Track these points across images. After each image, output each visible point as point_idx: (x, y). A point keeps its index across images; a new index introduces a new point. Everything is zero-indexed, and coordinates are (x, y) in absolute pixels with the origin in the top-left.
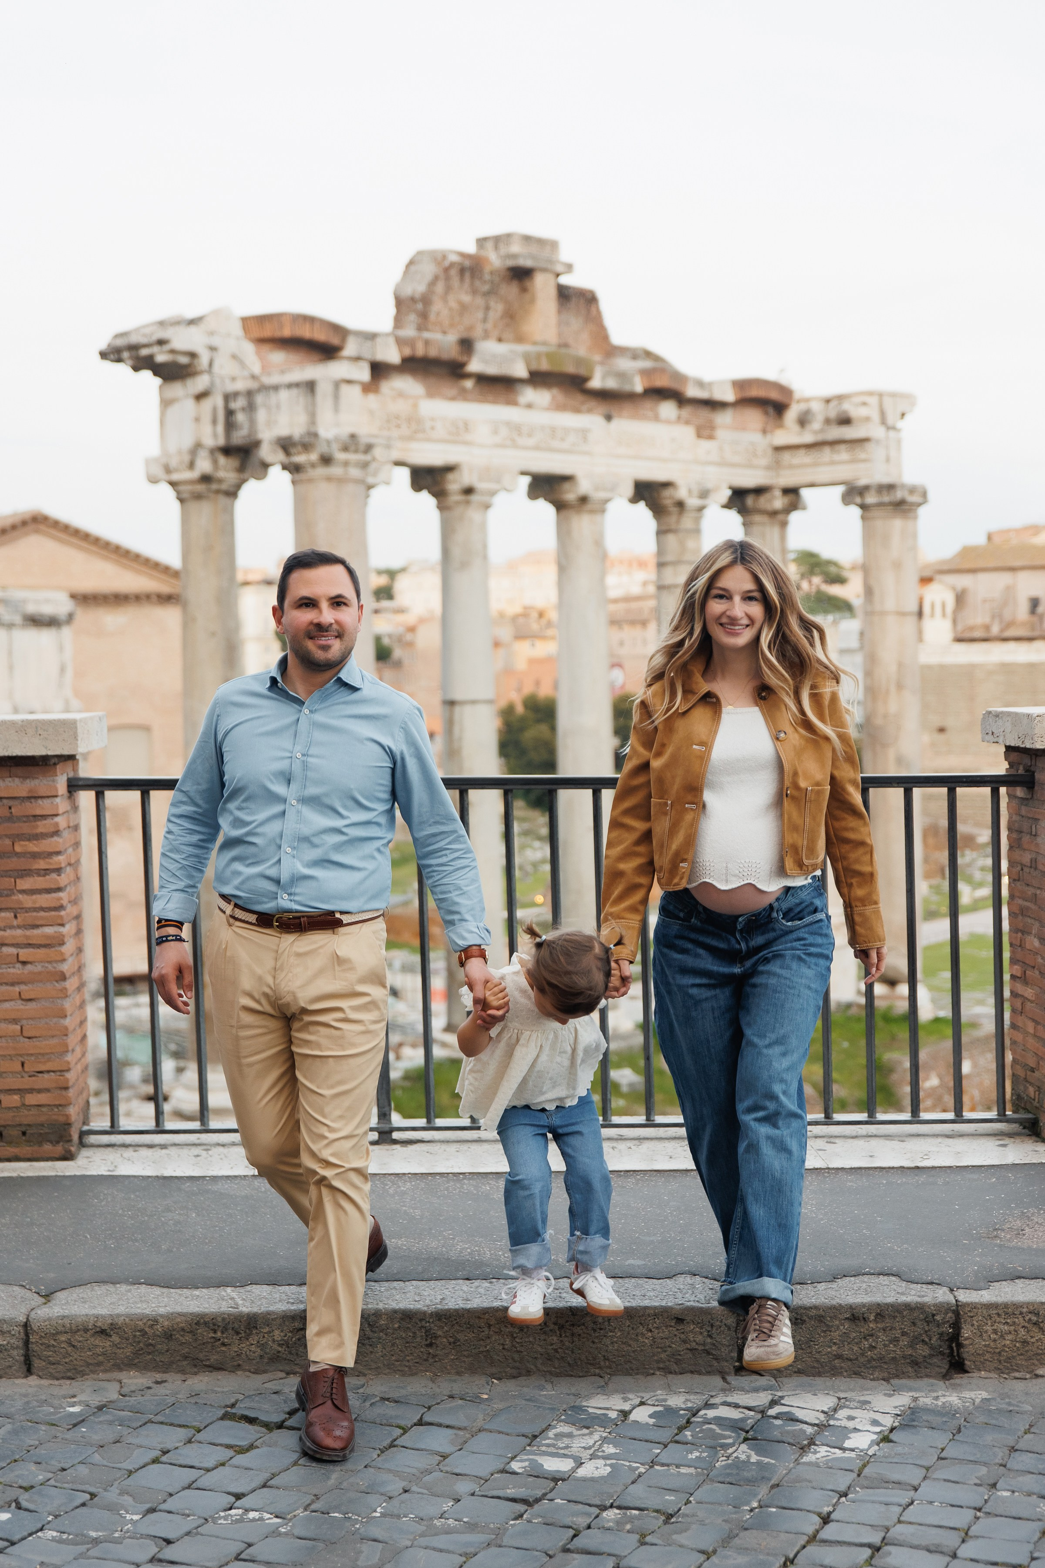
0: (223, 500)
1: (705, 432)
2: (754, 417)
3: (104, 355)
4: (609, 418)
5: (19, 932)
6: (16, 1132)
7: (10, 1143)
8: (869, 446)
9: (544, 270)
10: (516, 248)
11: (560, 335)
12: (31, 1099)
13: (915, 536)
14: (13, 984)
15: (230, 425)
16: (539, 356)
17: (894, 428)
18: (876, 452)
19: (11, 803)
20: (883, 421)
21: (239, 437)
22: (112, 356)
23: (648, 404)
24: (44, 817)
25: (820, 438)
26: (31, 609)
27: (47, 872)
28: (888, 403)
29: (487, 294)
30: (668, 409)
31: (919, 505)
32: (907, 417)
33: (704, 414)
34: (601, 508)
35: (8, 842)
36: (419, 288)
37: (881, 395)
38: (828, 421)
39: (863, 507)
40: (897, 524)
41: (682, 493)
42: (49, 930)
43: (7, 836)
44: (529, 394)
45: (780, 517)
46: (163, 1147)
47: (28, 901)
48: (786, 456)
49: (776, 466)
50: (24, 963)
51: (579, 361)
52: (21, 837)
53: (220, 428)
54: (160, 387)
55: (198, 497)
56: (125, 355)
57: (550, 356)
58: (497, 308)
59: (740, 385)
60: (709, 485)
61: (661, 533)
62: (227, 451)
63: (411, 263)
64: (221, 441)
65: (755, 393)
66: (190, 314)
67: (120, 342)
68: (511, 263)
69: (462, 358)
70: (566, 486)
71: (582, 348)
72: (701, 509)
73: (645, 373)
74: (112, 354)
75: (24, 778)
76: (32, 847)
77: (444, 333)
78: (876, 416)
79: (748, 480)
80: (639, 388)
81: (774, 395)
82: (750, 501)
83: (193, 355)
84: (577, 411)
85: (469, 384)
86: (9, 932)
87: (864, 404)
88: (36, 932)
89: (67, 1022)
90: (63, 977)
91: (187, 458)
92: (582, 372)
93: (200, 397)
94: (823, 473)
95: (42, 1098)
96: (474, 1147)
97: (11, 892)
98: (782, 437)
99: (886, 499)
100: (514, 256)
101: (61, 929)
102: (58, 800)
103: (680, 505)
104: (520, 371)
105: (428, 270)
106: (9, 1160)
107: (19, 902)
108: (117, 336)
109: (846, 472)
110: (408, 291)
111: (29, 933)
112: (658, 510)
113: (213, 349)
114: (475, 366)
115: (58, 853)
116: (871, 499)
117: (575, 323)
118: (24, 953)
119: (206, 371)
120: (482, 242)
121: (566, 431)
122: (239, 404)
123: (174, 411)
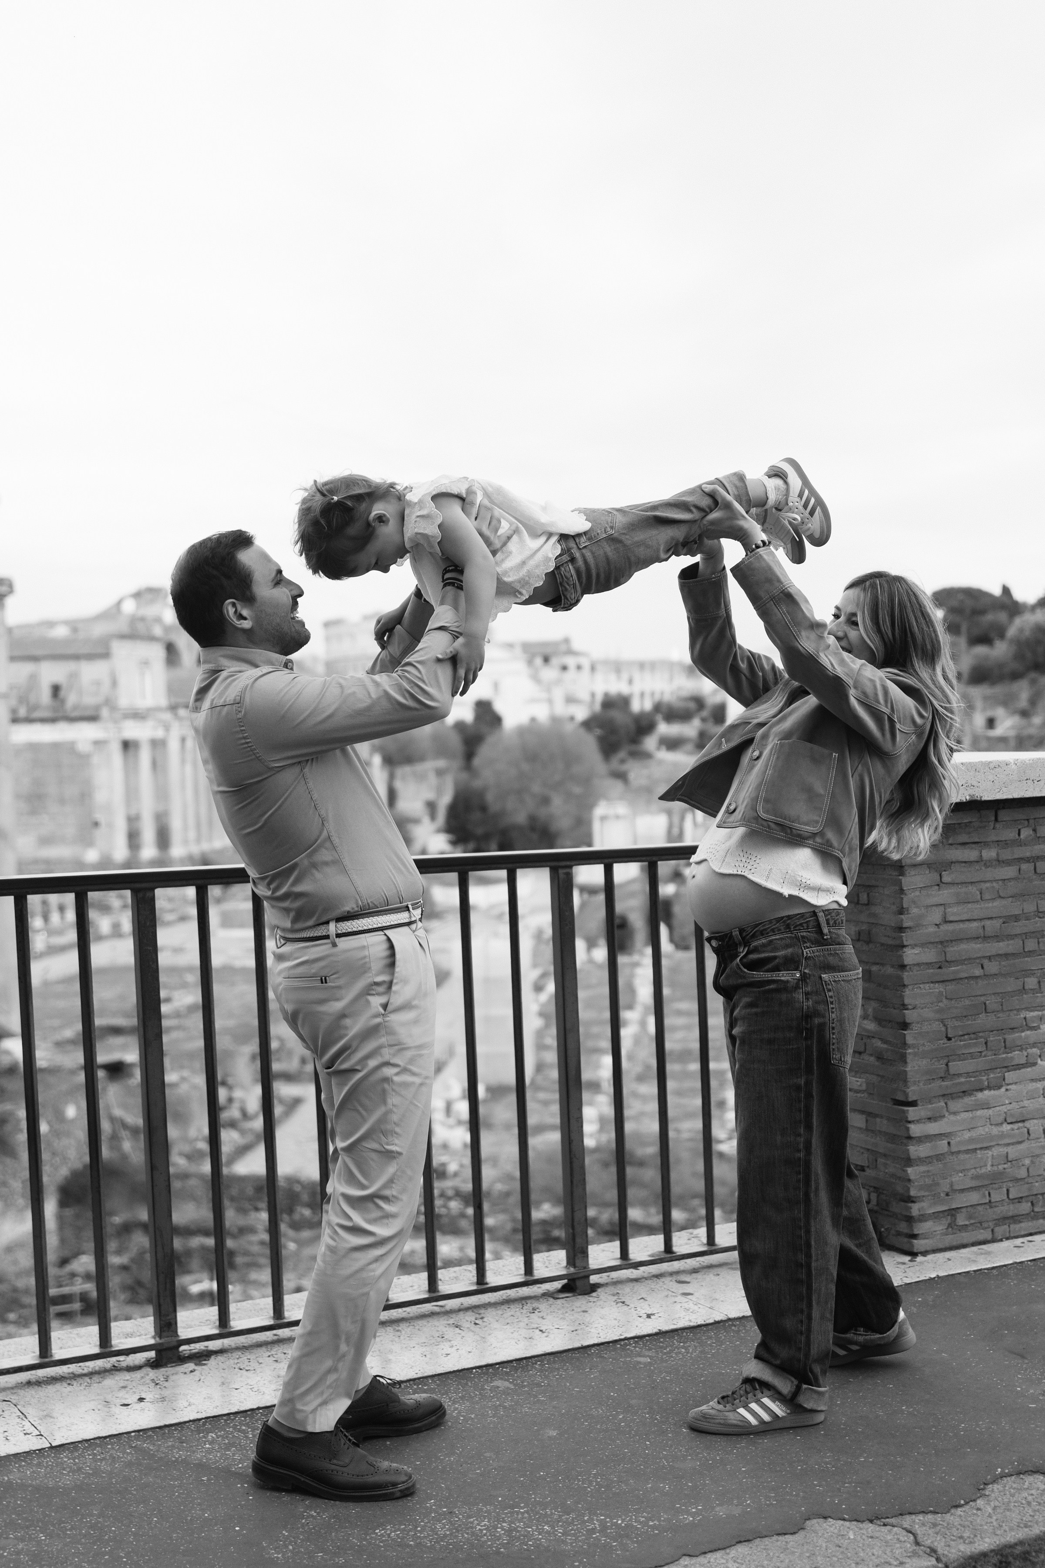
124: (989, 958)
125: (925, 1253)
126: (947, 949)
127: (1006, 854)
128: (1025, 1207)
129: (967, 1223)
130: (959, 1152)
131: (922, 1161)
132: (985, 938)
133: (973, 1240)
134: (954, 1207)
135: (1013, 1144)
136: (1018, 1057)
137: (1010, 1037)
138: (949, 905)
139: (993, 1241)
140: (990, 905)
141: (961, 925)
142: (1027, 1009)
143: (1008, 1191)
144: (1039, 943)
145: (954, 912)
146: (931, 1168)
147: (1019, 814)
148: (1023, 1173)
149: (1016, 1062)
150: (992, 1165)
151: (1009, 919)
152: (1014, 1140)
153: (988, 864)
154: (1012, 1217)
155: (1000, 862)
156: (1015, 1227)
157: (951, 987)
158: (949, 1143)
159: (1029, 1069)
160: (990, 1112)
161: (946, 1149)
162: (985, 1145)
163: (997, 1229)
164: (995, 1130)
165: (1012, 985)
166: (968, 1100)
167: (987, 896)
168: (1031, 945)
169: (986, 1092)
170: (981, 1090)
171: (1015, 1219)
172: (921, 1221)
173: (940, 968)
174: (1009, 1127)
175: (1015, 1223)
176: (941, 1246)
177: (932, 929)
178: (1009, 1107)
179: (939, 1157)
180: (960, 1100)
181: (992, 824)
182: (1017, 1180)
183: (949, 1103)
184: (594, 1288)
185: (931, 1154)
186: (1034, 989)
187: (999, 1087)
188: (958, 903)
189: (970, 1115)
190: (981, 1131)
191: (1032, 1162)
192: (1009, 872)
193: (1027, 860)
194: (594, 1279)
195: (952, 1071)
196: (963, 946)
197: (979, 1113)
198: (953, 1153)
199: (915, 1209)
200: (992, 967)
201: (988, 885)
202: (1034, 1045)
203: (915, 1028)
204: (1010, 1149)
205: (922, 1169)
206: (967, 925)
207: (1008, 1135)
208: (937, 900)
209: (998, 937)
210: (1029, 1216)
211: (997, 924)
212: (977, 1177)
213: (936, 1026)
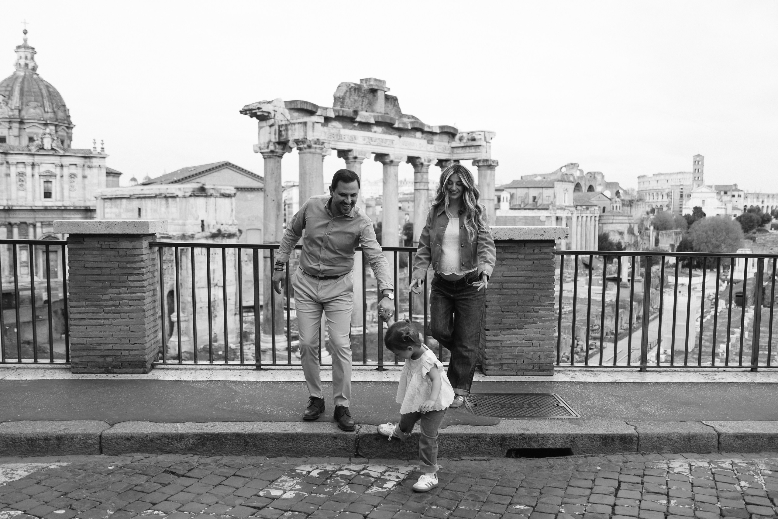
0: (277, 158)
1: (430, 142)
2: (446, 138)
3: (241, 112)
4: (400, 137)
5: (129, 295)
6: (126, 364)
7: (125, 368)
8: (481, 148)
9: (381, 90)
10: (372, 83)
11: (385, 110)
12: (132, 353)
13: (494, 176)
14: (126, 313)
15: (280, 135)
16: (378, 116)
17: (489, 142)
18: (483, 150)
19: (126, 250)
20: (485, 140)
21: (283, 139)
23: (413, 133)
24: (138, 255)
25: (466, 145)
27: (139, 274)
28: (487, 134)
29: (363, 97)
30: (419, 134)
31: (496, 166)
32: (493, 139)
33: (430, 136)
34: (397, 164)
35: (125, 263)
36: (342, 94)
37: (485, 132)
38: (468, 140)
39: (478, 166)
40: (489, 172)
41: (422, 161)
42: (139, 294)
43: (125, 262)
44: (375, 128)
46: (181, 369)
47: (132, 284)
48: (455, 150)
49: (452, 153)
50: (130, 306)
51: (391, 119)
52: (128, 262)
53: (277, 136)
54: (259, 123)
55: (270, 157)
56: (248, 112)
57: (381, 116)
58: (366, 101)
59: (441, 127)
60: (431, 158)
61: (415, 173)
62: (279, 143)
63: (339, 86)
64: (277, 140)
65: (446, 130)
66: (269, 100)
67: (246, 108)
68: (370, 87)
69: (355, 117)
70: (386, 157)
71: (392, 114)
72: (428, 165)
73: (412, 123)
74: (244, 112)
75: (131, 241)
76: (134, 265)
77: (349, 108)
78: (483, 139)
79: (443, 157)
80: (410, 128)
81: (452, 131)
82: (444, 164)
83: (269, 113)
84: (390, 134)
85: (356, 125)
86: (125, 295)
87: (479, 135)
88: (134, 295)
89: (145, 326)
90: (144, 311)
91: (266, 145)
92: (392, 122)
93: (271, 126)
94: (467, 156)
95: (136, 352)
96: (289, 372)
97: (126, 281)
98: (454, 144)
99: (485, 164)
100: (372, 85)
101: (144, 294)
102: (143, 249)
103: (422, 164)
104: (372, 121)
105: (344, 89)
106: (124, 373)
107: (129, 284)
108: (245, 106)
109: (473, 155)
110: (338, 95)
111: (132, 295)
112: (415, 166)
113: (275, 111)
114: (358, 119)
115: (143, 268)
116: (481, 164)
117: (391, 107)
118: (130, 302)
119: (273, 118)
120: (362, 80)
121: (387, 140)
122: (283, 128)
123: (263, 130)
124: (520, 289)
125: (489, 375)
127: (528, 257)
128: (530, 367)
129: (507, 369)
130: (505, 347)
131: (490, 348)
132: (519, 283)
133: (509, 374)
134: (502, 363)
136: (529, 320)
137: (527, 314)
138: (505, 271)
139: (517, 375)
140: (521, 272)
142: (534, 306)
143: (524, 361)
144: (540, 286)
145: (506, 274)
146: (494, 350)
147: (534, 245)
148: (530, 356)
149: (529, 322)
150: (518, 353)
151: (528, 277)
152: (527, 346)
153: (521, 260)
155: (525, 259)
156: (526, 373)
157: (504, 296)
159: (534, 325)
160: (518, 336)
161: (500, 345)
162: (515, 346)
164: (519, 342)
165: (528, 298)
166: (509, 331)
167: (520, 270)
168: (537, 286)
170: (515, 329)
171: (526, 370)
172: (489, 366)
173: (500, 290)
177: (498, 278)
178: (525, 335)
179: (497, 347)
180: (506, 331)
182: (527, 358)
183: (502, 331)
184: (385, 370)
185: (494, 346)
186: (537, 300)
187: (522, 329)
188: (508, 271)
189: (510, 336)
190: (514, 341)
191: (534, 354)
192: (530, 263)
193: (537, 259)
194: (384, 367)
195: (503, 322)
196: (510, 284)
197: (513, 336)
198: (502, 347)
199: (487, 362)
200: (521, 292)
201: (520, 266)
202: (536, 317)
203: (490, 307)
204: (525, 348)
205: (490, 350)
206: (511, 278)
207: (524, 344)
208: (500, 269)
209: (523, 283)
210: (531, 370)
211: (523, 278)
212: (511, 355)
213: (498, 307)
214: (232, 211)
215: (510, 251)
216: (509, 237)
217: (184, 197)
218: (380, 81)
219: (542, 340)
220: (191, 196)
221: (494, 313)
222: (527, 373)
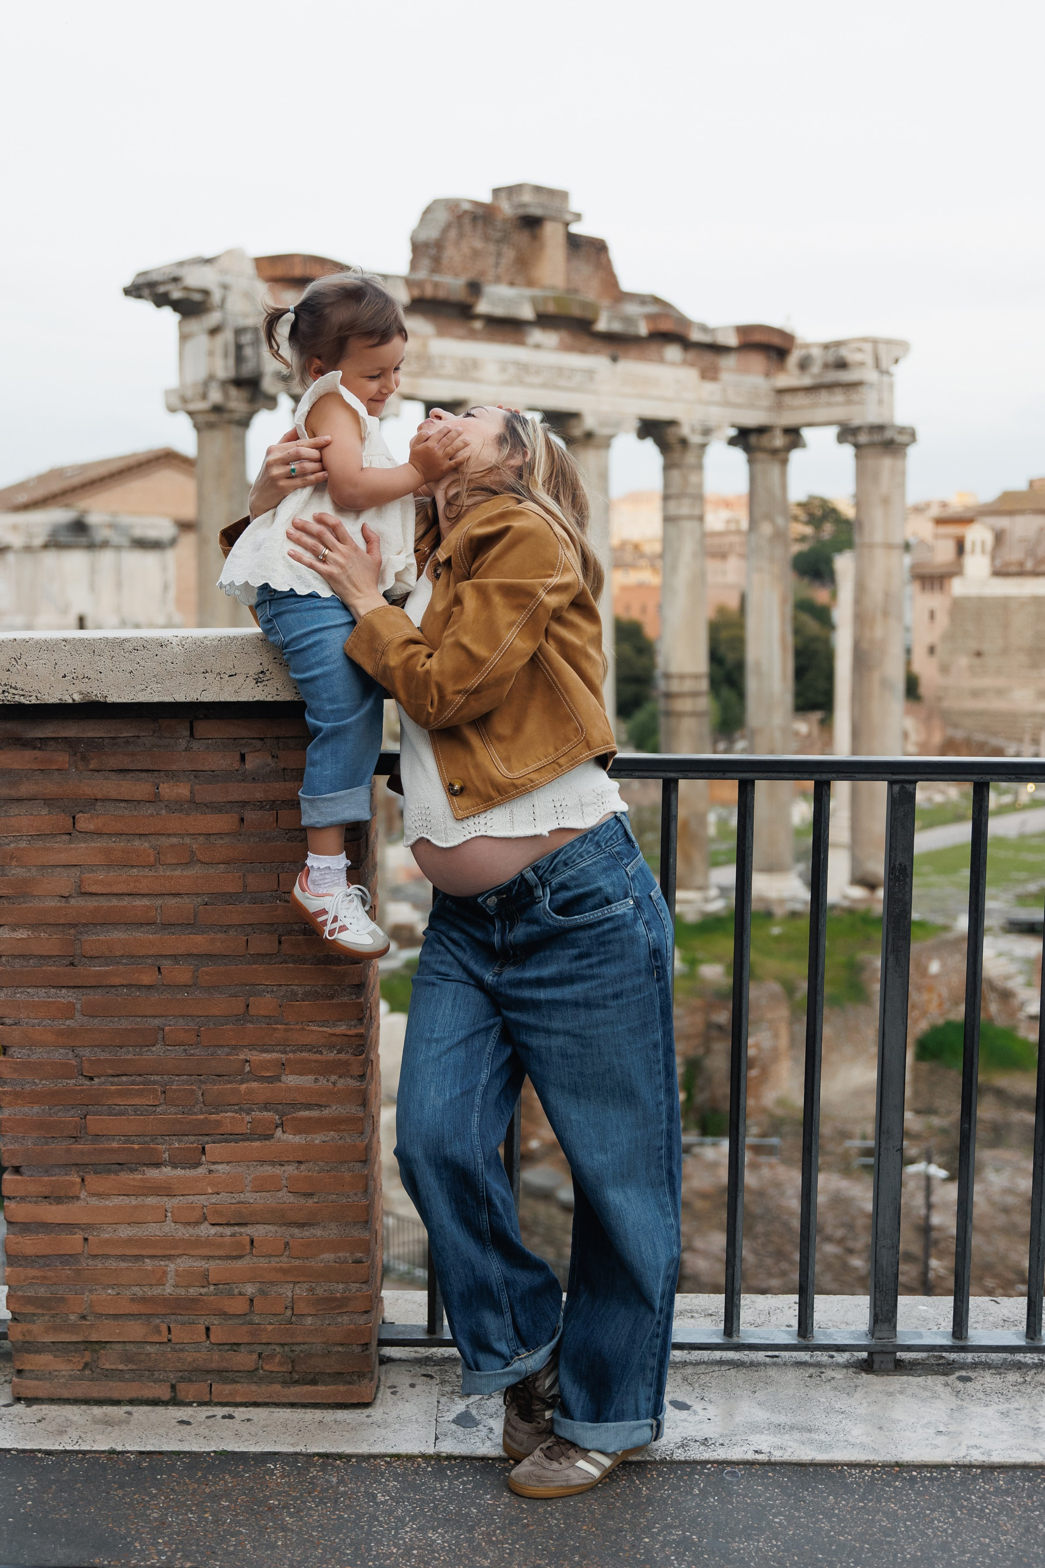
0: (235, 430)
1: (709, 374)
2: (757, 361)
3: (128, 292)
4: (614, 359)
8: (863, 390)
9: (554, 219)
10: (526, 197)
11: (568, 280)
13: (903, 473)
15: (239, 358)
16: (546, 299)
17: (888, 373)
18: (870, 396)
20: (877, 365)
21: (247, 369)
22: (134, 293)
23: (652, 349)
25: (818, 381)
26: (138, 533)
28: (882, 350)
29: (498, 242)
30: (673, 352)
31: (907, 445)
32: (902, 363)
33: (708, 357)
34: (606, 443)
36: (433, 233)
37: (875, 342)
38: (826, 366)
39: (857, 446)
40: (887, 463)
41: (685, 430)
44: (537, 336)
45: (781, 455)
48: (788, 399)
49: (778, 407)
51: (585, 305)
53: (231, 362)
54: (180, 322)
55: (211, 426)
56: (146, 292)
57: (557, 300)
58: (509, 254)
59: (742, 330)
60: (712, 423)
61: (668, 467)
62: (239, 382)
63: (428, 211)
64: (231, 373)
65: (758, 338)
66: (208, 255)
67: (142, 280)
68: (521, 212)
69: (469, 300)
70: (573, 422)
71: (591, 292)
72: (703, 446)
73: (650, 318)
74: (134, 291)
77: (456, 275)
78: (869, 359)
79: (752, 418)
80: (643, 329)
81: (776, 341)
82: (753, 439)
83: (206, 293)
84: (583, 351)
85: (478, 325)
87: (860, 350)
91: (200, 390)
92: (588, 315)
93: (214, 331)
94: (821, 414)
98: (784, 380)
99: (877, 438)
100: (523, 205)
103: (684, 442)
104: (527, 313)
105: (442, 217)
108: (139, 275)
109: (840, 413)
110: (423, 236)
112: (664, 446)
113: (225, 287)
114: (483, 307)
116: (863, 438)
117: (585, 270)
119: (218, 307)
120: (496, 192)
121: (573, 371)
122: (246, 339)
123: (190, 345)
124: (175, 958)
126: (85, 937)
127: (210, 793)
128: (243, 1360)
129: (121, 1367)
130: (107, 1257)
131: (28, 1260)
132: (167, 926)
133: (133, 1395)
134: (94, 1338)
135: (220, 1258)
136: (229, 1120)
137: (215, 1088)
138: (92, 868)
139: (175, 1402)
140: (178, 873)
141: (115, 902)
142: (252, 1047)
143: (208, 1329)
144: (280, 942)
145: (97, 880)
146: (49, 1274)
147: (243, 729)
148: (238, 1306)
149: (228, 1128)
150: (176, 1286)
151: (214, 899)
152: (221, 1253)
153: (177, 806)
154: (219, 1372)
155: (194, 804)
156: (222, 1390)
157: (96, 996)
158: (86, 1239)
159: (257, 1144)
160: (175, 1201)
161: (78, 1248)
162: (159, 1252)
163: (181, 1386)
164: (183, 1232)
165: (220, 1005)
166: (124, 1176)
167: (170, 858)
168: (262, 943)
169: (167, 1170)
170: (157, 1165)
171: (224, 1375)
172: (28, 1351)
173: (72, 964)
174: (213, 1230)
175: (225, 1381)
176: (66, 1394)
177: (52, 903)
178: (214, 1199)
179: (68, 1259)
180: (113, 1176)
181: (183, 743)
182: (224, 1315)
183: (88, 1178)
185: (48, 1251)
186: (269, 1017)
187: (198, 1164)
188: (110, 866)
189: (134, 1201)
190: (153, 1230)
191: (262, 1292)
192: (218, 822)
195: (92, 1129)
196: (118, 935)
197: (150, 1200)
198: (95, 1257)
201: (174, 840)
202: (266, 1106)
204: (212, 1265)
205: (32, 1272)
206: (126, 902)
207: (208, 1243)
208: (63, 858)
209: (191, 925)
210: (252, 1375)
211: (187, 903)
212: (144, 1300)
213: (59, 1055)
214: (166, 588)
215: (114, 762)
216: (85, 687)
217: (28, 549)
218: (551, 193)
219: (302, 1225)
220: (46, 546)
221: (46, 1085)
222: (228, 1388)
